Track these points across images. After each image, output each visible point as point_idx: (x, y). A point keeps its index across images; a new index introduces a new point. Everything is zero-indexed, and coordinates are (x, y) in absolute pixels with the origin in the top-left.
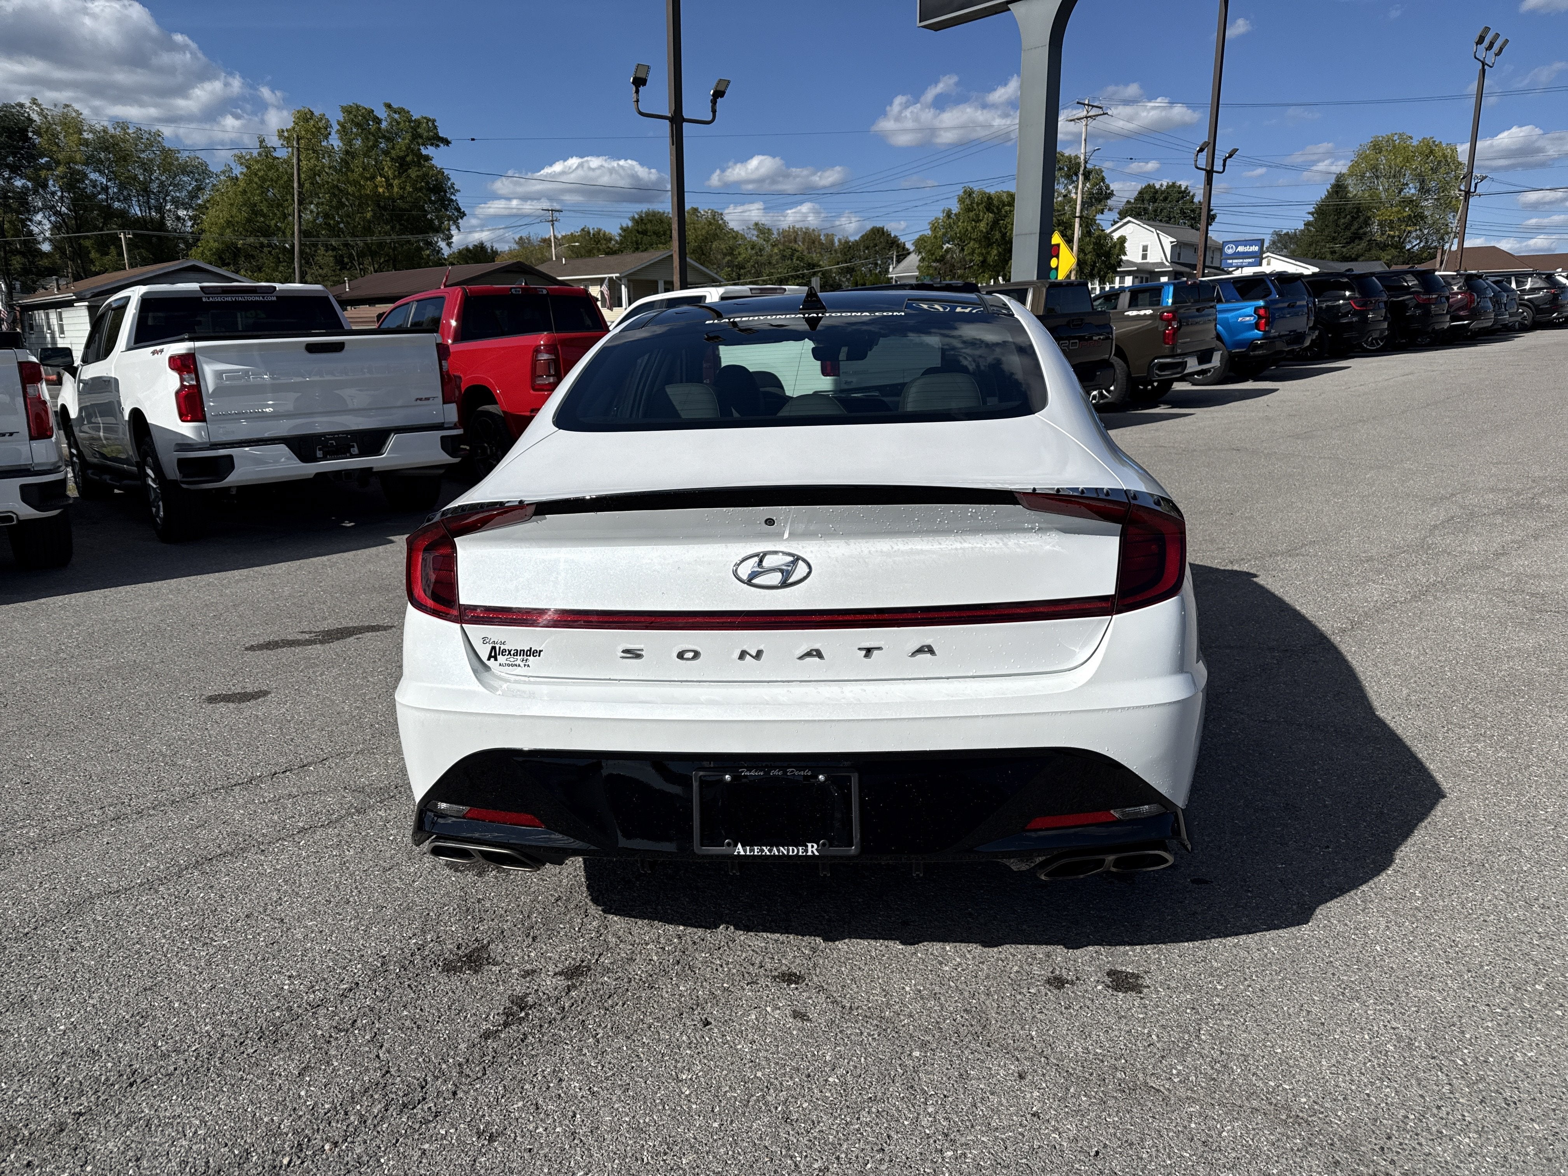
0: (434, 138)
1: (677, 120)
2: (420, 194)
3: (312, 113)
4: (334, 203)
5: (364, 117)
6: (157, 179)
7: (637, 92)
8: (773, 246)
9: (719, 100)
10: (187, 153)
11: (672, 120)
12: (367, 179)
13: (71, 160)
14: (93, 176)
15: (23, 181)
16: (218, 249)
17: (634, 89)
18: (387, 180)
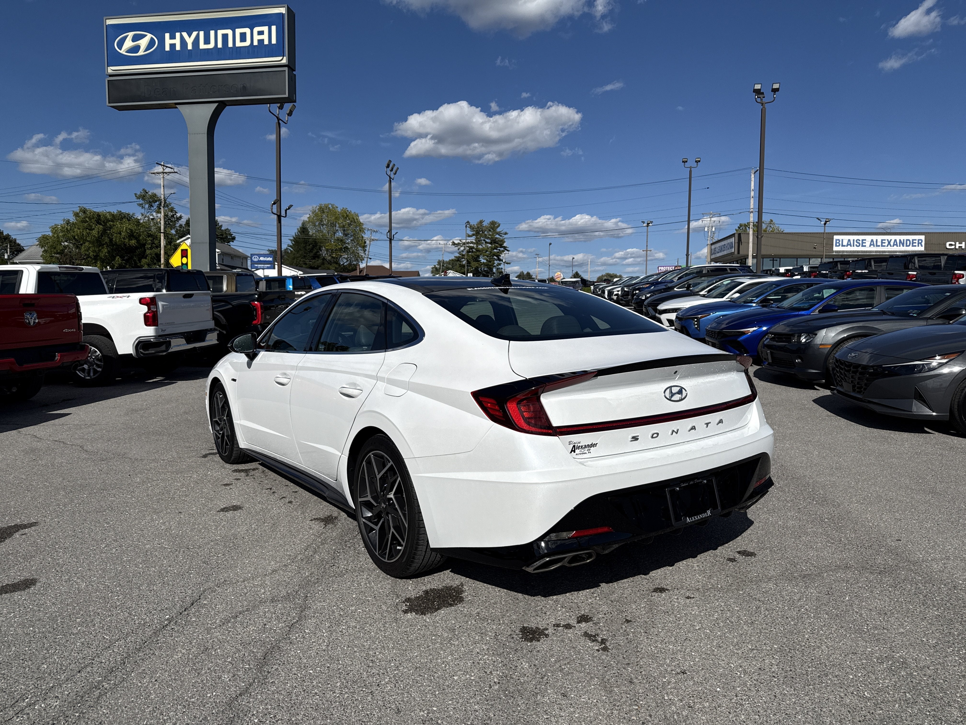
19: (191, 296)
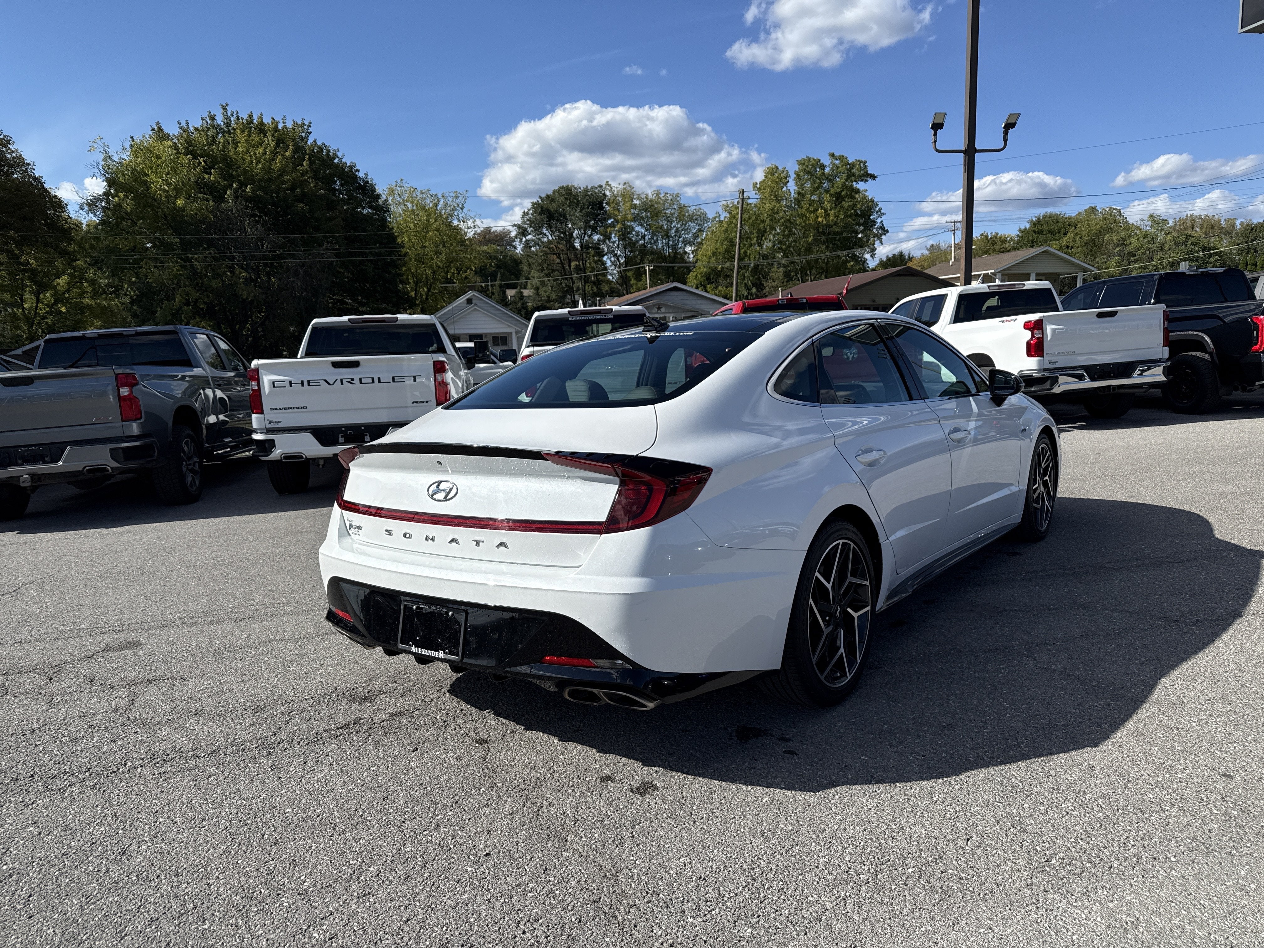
0: (863, 175)
1: (970, 152)
2: (850, 219)
3: (777, 168)
4: (786, 233)
5: (813, 166)
6: (675, 226)
7: (935, 134)
8: (1167, 234)
9: (1010, 131)
10: (694, 207)
11: (965, 152)
12: (811, 212)
13: (625, 219)
14: (638, 228)
15: (599, 236)
16: (706, 272)
17: (933, 132)
18: (826, 211)
19: (1114, 314)
